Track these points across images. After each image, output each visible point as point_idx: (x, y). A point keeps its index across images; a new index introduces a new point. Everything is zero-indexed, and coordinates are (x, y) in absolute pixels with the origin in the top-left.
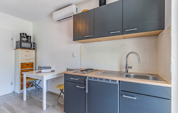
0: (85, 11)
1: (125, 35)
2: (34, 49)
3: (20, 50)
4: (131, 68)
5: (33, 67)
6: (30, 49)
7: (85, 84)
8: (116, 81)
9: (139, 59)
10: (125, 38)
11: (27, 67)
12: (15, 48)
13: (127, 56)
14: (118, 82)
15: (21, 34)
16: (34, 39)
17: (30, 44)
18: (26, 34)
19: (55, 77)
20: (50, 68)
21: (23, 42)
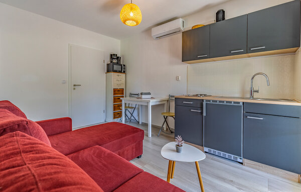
0: (197, 27)
1: (249, 54)
2: (124, 72)
3: (112, 74)
4: (257, 91)
5: (123, 94)
6: (120, 72)
7: (202, 108)
8: (239, 103)
9: (268, 81)
10: (249, 57)
11: (118, 93)
12: (106, 71)
13: (253, 78)
14: (241, 104)
15: (111, 55)
16: (123, 61)
17: (120, 66)
18: (116, 55)
19: (158, 103)
20: (149, 94)
21: (114, 64)
